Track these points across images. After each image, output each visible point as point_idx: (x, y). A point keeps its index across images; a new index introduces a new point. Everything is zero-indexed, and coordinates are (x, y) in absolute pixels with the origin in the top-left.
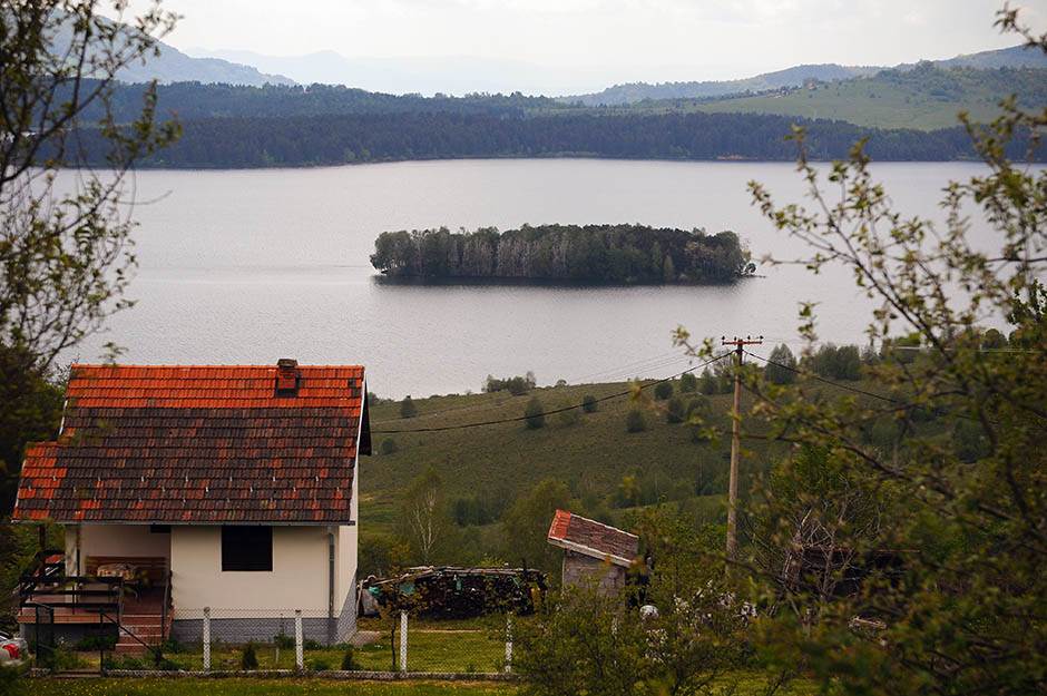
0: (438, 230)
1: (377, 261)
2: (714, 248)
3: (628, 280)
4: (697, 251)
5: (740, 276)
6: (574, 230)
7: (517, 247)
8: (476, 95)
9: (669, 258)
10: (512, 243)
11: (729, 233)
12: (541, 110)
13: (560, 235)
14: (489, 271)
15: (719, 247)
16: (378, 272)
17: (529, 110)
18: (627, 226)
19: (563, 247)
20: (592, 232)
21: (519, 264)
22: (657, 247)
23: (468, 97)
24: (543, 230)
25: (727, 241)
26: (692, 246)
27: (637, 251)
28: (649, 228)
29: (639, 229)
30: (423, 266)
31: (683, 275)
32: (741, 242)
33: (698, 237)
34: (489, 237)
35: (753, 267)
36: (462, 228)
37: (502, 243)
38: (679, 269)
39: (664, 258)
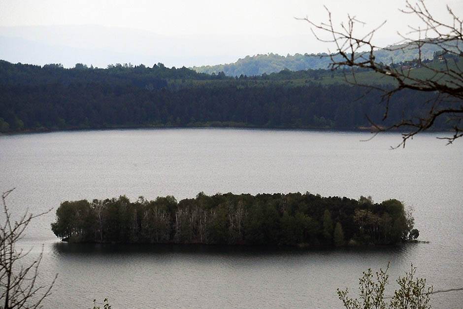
0: (118, 198)
1: (57, 229)
2: (381, 215)
3: (301, 245)
4: (365, 218)
5: (405, 242)
6: (246, 198)
7: (194, 215)
8: (119, 66)
9: (339, 225)
10: (190, 211)
11: (394, 201)
12: (183, 81)
13: (236, 204)
14: (168, 238)
15: (386, 215)
16: (59, 240)
17: (173, 81)
18: (299, 194)
19: (239, 214)
20: (265, 201)
21: (196, 230)
22: (327, 215)
23: (111, 69)
24: (218, 200)
25: (393, 208)
26: (360, 213)
27: (309, 219)
28: (318, 196)
29: (309, 198)
30: (104, 233)
31: (352, 241)
32: (406, 209)
33: (365, 204)
34: (166, 204)
35: (416, 233)
36: (141, 197)
37: (180, 212)
38: (348, 235)
39: (335, 225)
